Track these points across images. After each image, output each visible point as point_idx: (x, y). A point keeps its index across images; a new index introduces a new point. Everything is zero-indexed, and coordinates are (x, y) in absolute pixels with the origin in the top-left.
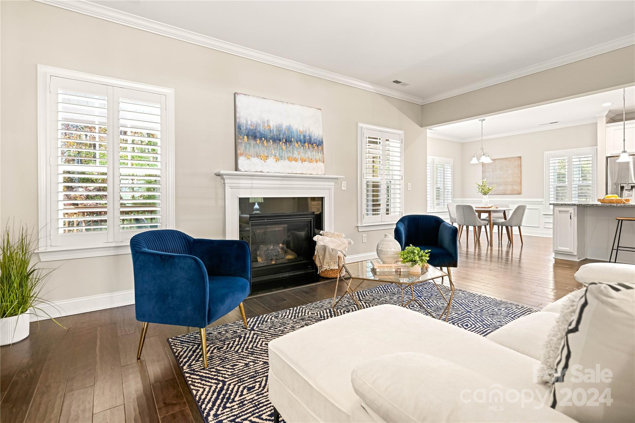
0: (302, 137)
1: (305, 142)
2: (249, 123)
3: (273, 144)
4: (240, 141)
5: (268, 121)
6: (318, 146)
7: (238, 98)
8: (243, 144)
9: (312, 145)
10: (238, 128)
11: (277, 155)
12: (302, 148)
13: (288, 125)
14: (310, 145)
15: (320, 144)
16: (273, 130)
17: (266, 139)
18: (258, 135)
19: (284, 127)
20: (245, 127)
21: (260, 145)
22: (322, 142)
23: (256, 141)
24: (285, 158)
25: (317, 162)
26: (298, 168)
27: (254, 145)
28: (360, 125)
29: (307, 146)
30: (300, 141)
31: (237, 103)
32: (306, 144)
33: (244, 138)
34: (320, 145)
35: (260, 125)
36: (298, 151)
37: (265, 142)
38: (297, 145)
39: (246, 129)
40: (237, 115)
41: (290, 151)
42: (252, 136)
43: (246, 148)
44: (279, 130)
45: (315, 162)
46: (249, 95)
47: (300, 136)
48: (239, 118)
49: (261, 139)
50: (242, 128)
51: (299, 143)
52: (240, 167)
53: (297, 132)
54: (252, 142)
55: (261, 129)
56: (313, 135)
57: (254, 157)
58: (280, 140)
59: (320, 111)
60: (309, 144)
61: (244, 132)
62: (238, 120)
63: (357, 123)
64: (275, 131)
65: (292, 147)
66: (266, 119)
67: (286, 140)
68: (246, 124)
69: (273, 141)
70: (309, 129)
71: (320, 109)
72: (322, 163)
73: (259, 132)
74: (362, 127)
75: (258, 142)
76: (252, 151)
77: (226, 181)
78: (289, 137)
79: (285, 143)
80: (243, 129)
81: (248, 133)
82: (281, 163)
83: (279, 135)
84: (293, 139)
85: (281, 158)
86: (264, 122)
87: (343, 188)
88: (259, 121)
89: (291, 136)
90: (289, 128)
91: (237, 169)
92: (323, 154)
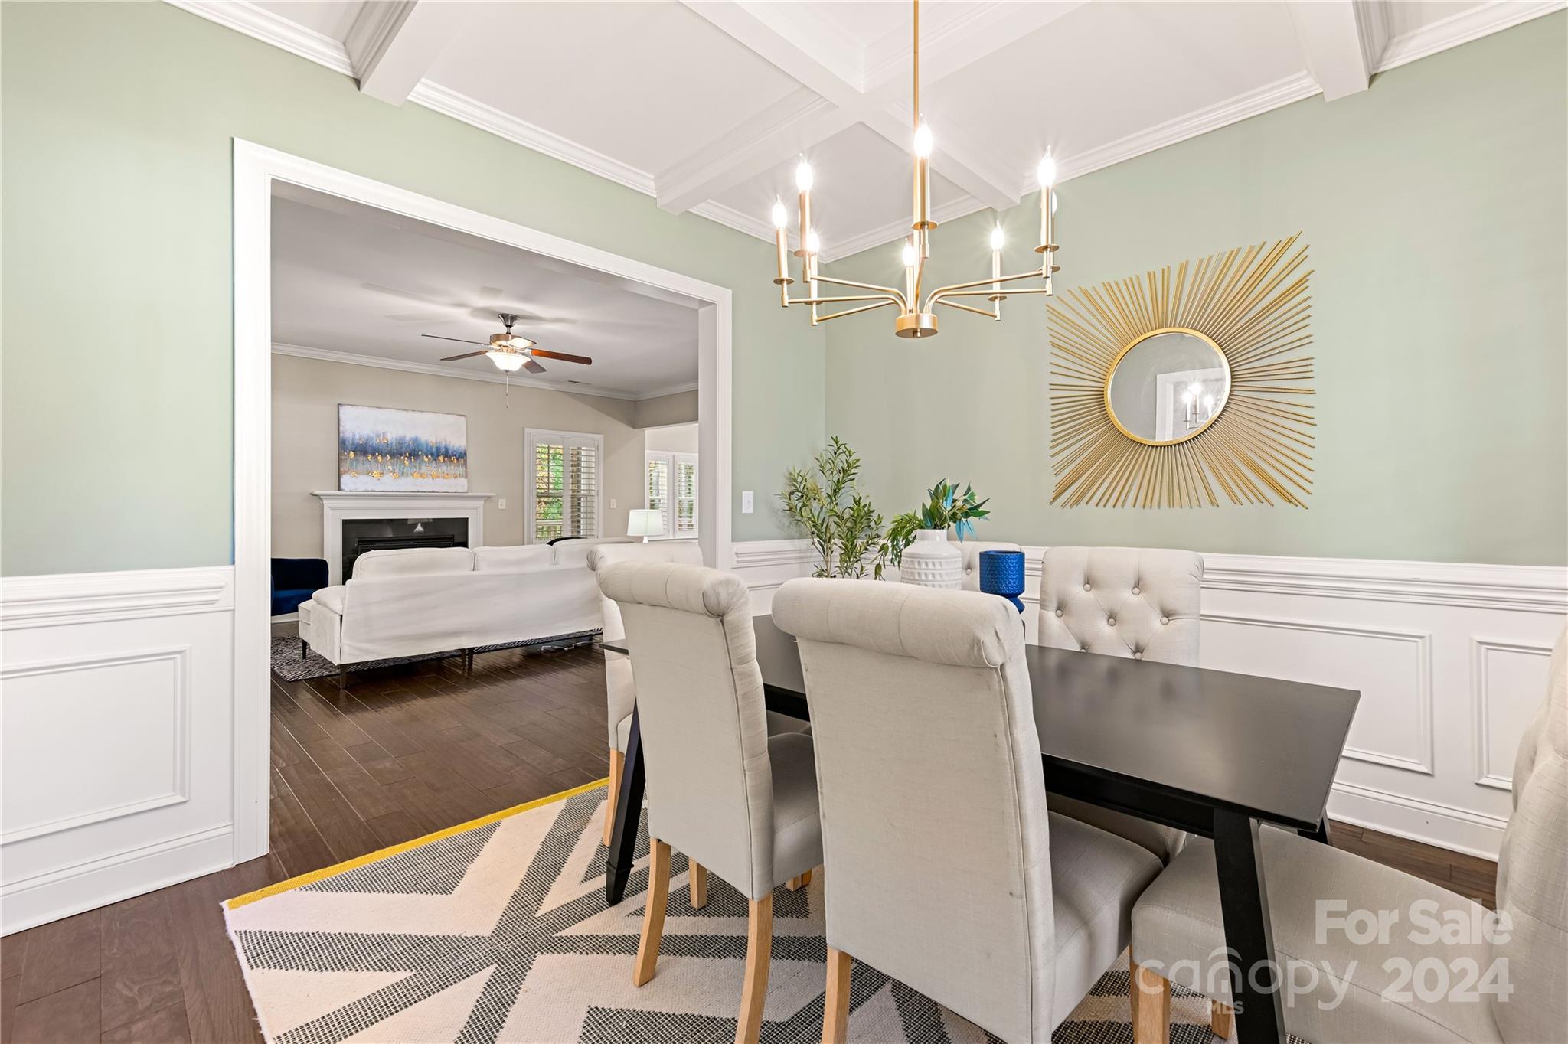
0: (434, 450)
1: (438, 455)
2: (357, 436)
3: (391, 459)
4: (343, 457)
5: (384, 433)
6: (458, 459)
7: (343, 410)
8: (348, 461)
9: (450, 458)
10: (342, 444)
11: (397, 470)
12: (434, 462)
13: (413, 436)
14: (446, 459)
15: (461, 456)
16: (392, 443)
17: (381, 453)
18: (369, 450)
19: (407, 439)
20: (351, 442)
21: (373, 461)
22: (465, 454)
23: (367, 457)
24: (407, 474)
25: (455, 477)
26: (426, 485)
27: (364, 460)
28: (526, 430)
29: (442, 460)
30: (432, 454)
31: (340, 415)
32: (441, 458)
33: (349, 454)
34: (462, 458)
35: (372, 439)
36: (428, 467)
37: (379, 458)
38: (426, 459)
39: (353, 444)
40: (341, 429)
41: (415, 467)
42: (361, 451)
43: (351, 466)
44: (401, 442)
45: (453, 479)
46: (357, 406)
47: (431, 448)
48: (343, 432)
49: (373, 454)
50: (347, 443)
51: (429, 457)
52: (342, 486)
53: (427, 445)
54: (361, 458)
55: (375, 442)
56: (451, 446)
57: (363, 474)
58: (401, 455)
59: (463, 418)
60: (444, 458)
61: (350, 447)
62: (341, 435)
63: (524, 428)
64: (394, 444)
65: (418, 461)
66: (381, 433)
67: (410, 455)
68: (353, 439)
69: (391, 456)
70: (446, 441)
71: (463, 416)
72: (464, 479)
73: (372, 446)
74: (530, 434)
75: (369, 458)
76: (360, 467)
77: (324, 502)
78: (415, 451)
79: (408, 457)
80: (349, 444)
81: (356, 447)
82: (403, 480)
83: (401, 448)
84: (420, 453)
85: (402, 474)
86: (378, 435)
87: (500, 507)
88: (371, 435)
89: (417, 449)
90: (415, 440)
91: (340, 489)
92: (466, 468)
